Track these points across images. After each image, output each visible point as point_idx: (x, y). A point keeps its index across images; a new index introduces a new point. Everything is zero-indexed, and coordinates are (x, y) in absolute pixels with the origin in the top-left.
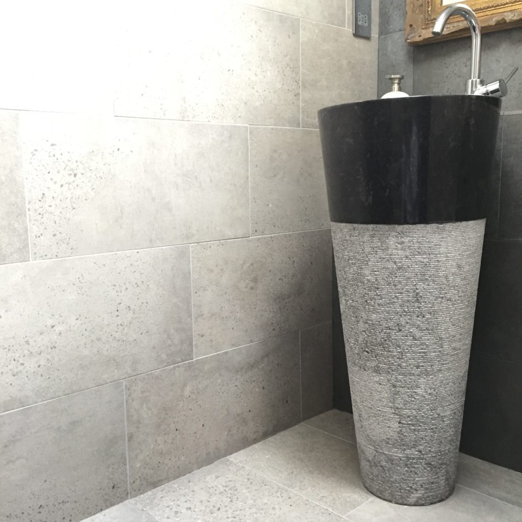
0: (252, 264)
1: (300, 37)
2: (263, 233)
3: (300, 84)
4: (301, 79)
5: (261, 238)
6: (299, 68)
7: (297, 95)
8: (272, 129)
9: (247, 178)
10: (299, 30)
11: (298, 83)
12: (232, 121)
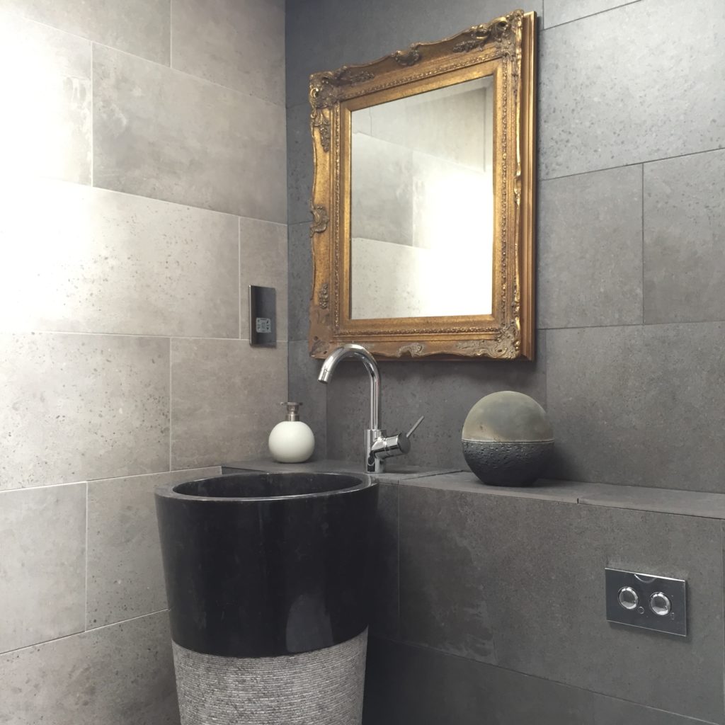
0: (87, 669)
1: (171, 359)
2: (106, 622)
3: (170, 417)
4: (171, 411)
5: (104, 629)
6: (169, 397)
7: (165, 431)
8: (125, 480)
9: (83, 551)
10: (169, 352)
11: (167, 416)
12: (61, 481)
